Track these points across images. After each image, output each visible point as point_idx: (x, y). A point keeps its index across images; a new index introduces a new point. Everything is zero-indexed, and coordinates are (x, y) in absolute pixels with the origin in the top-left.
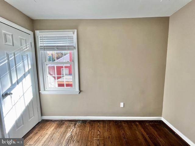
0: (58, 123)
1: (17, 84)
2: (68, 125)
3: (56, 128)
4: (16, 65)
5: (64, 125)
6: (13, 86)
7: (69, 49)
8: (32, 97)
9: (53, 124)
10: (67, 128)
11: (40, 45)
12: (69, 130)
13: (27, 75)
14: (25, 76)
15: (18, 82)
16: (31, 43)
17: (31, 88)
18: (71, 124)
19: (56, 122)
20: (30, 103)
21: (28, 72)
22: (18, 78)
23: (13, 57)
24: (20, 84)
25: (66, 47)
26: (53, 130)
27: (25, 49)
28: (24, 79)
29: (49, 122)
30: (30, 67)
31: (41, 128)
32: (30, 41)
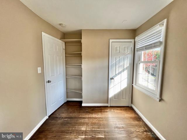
0: (136, 117)
1: (118, 74)
2: (141, 125)
3: (131, 118)
4: (119, 63)
5: (138, 122)
6: (116, 75)
7: (155, 46)
8: (126, 86)
9: (134, 114)
10: (136, 126)
11: (137, 48)
12: (137, 128)
13: (125, 70)
14: (123, 70)
15: (119, 74)
16: (131, 48)
17: (126, 80)
18: (144, 127)
19: (136, 115)
20: (124, 89)
21: (126, 69)
22: (120, 71)
23: (118, 59)
24: (120, 75)
25: (153, 45)
26: (129, 117)
27: (126, 53)
28: (123, 73)
29: (132, 111)
30: (128, 65)
31: (126, 110)
32: (131, 47)
